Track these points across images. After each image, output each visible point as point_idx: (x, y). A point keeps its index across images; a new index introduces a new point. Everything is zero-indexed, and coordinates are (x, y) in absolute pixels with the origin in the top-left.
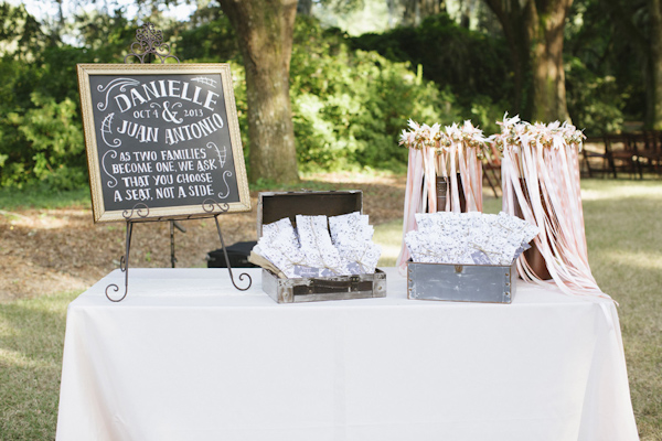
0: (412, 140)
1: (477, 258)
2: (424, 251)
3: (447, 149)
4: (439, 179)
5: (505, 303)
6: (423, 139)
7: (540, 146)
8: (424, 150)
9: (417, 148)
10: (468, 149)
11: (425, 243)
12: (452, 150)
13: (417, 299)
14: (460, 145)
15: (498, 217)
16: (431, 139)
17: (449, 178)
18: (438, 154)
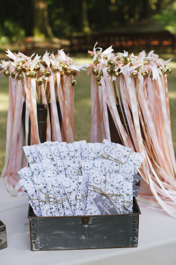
0: (12, 70)
1: (100, 204)
2: (43, 197)
3: (47, 79)
4: (40, 106)
5: (132, 246)
6: (24, 70)
7: (141, 78)
8: (25, 80)
9: (18, 78)
10: (65, 77)
11: (42, 186)
12: (51, 79)
13: (41, 250)
14: (58, 75)
15: (104, 146)
16: (32, 69)
17: (49, 105)
18: (39, 84)
